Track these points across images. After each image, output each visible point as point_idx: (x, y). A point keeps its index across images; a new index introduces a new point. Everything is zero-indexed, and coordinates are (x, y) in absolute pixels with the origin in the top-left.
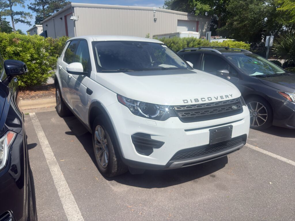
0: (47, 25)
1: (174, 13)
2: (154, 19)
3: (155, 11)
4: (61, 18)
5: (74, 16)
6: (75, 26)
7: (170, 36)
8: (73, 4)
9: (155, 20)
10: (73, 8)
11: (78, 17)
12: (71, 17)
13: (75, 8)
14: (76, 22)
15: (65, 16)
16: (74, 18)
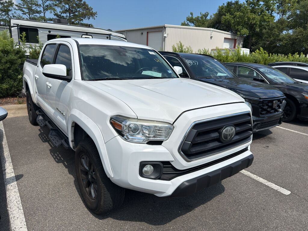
1: (222, 33)
2: (211, 37)
3: (212, 31)
4: (142, 33)
5: (165, 34)
6: (165, 41)
8: (166, 25)
10: (165, 28)
11: (168, 35)
13: (166, 28)
14: (166, 38)
15: (148, 32)
16: (165, 35)
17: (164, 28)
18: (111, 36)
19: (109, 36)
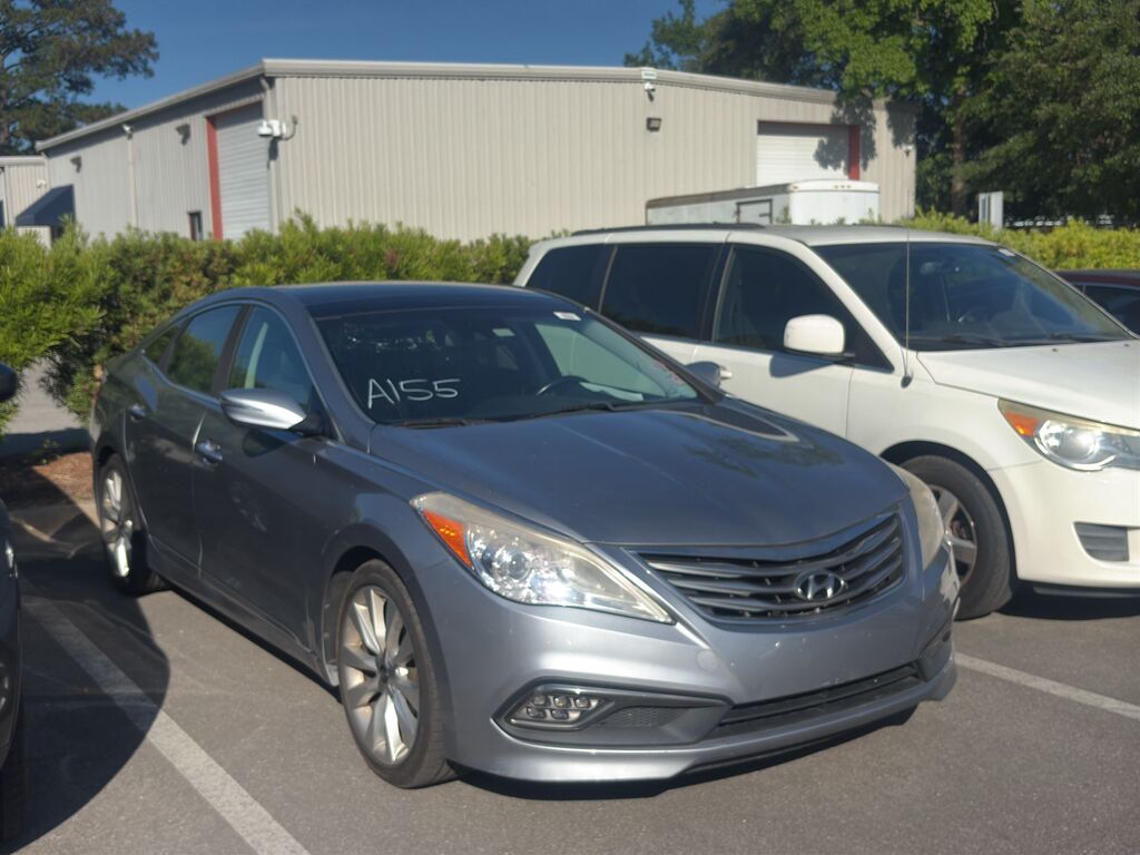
0: (77, 162)
1: (738, 91)
2: (649, 120)
3: (651, 81)
4: (185, 132)
5: (274, 117)
7: (739, 204)
8: (271, 64)
9: (654, 124)
10: (271, 81)
11: (295, 122)
12: (261, 125)
13: (278, 82)
14: (281, 144)
15: (214, 122)
16: (272, 128)
17: (264, 82)
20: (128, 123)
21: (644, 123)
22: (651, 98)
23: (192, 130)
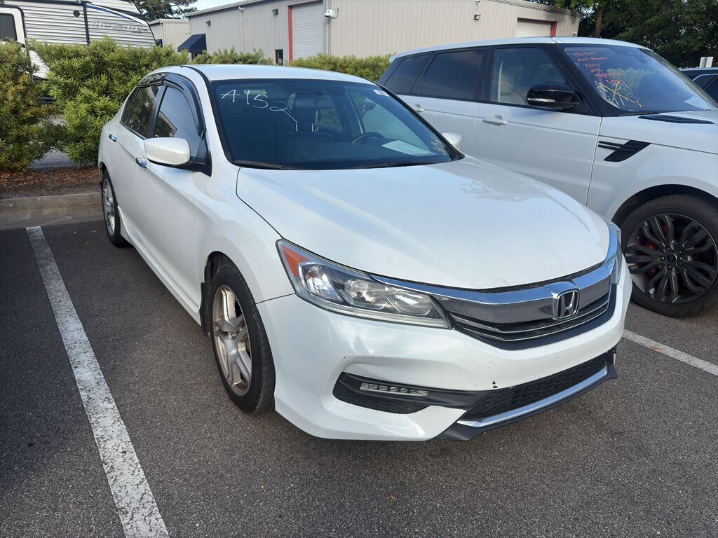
0: (209, 23)
4: (276, 12)
5: (330, 8)
9: (477, 17)
11: (338, 11)
12: (326, 12)
15: (291, 7)
16: (330, 13)
18: (88, 9)
19: (81, 8)
20: (242, 6)
21: (473, 17)
22: (477, 4)
23: (279, 11)
